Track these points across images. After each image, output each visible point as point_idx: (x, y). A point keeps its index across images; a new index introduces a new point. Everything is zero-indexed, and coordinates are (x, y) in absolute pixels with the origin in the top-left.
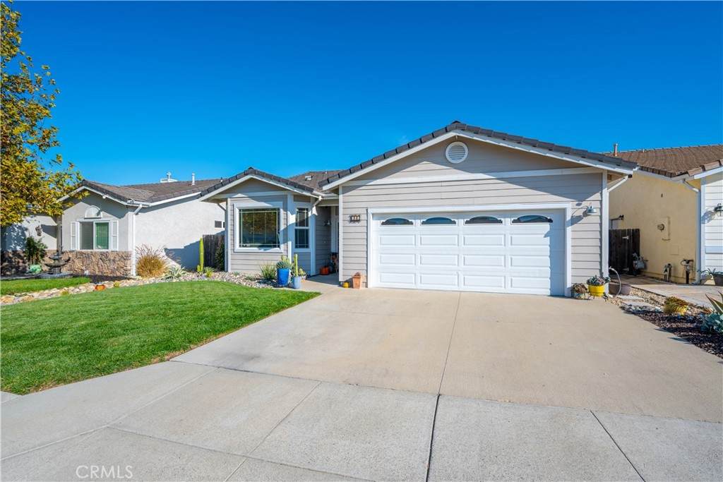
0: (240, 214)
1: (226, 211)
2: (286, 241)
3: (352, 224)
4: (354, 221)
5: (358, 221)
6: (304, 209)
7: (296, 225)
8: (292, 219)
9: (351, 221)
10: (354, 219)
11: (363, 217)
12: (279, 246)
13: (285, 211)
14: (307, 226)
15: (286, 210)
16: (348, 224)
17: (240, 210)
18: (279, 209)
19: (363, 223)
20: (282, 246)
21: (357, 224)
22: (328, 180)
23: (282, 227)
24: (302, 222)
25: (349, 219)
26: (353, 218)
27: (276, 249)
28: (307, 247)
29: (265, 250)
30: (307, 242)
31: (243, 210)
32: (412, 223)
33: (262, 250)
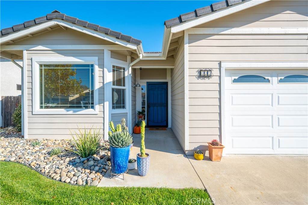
0: (41, 70)
1: (22, 68)
2: (102, 101)
3: (200, 80)
4: (204, 77)
5: (208, 77)
6: (120, 68)
7: (114, 84)
8: (109, 77)
9: (200, 76)
10: (204, 74)
11: (216, 72)
12: (93, 107)
13: (99, 67)
14: (124, 86)
15: (102, 66)
16: (195, 80)
17: (41, 66)
18: (92, 66)
19: (215, 79)
20: (97, 107)
21: (206, 80)
22: (180, 18)
23: (97, 85)
24: (119, 81)
25: (197, 74)
26: (202, 73)
27: (90, 111)
28: (124, 107)
29: (74, 112)
30: (124, 103)
31: (45, 66)
32: (268, 81)
33: (71, 112)
